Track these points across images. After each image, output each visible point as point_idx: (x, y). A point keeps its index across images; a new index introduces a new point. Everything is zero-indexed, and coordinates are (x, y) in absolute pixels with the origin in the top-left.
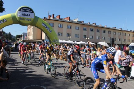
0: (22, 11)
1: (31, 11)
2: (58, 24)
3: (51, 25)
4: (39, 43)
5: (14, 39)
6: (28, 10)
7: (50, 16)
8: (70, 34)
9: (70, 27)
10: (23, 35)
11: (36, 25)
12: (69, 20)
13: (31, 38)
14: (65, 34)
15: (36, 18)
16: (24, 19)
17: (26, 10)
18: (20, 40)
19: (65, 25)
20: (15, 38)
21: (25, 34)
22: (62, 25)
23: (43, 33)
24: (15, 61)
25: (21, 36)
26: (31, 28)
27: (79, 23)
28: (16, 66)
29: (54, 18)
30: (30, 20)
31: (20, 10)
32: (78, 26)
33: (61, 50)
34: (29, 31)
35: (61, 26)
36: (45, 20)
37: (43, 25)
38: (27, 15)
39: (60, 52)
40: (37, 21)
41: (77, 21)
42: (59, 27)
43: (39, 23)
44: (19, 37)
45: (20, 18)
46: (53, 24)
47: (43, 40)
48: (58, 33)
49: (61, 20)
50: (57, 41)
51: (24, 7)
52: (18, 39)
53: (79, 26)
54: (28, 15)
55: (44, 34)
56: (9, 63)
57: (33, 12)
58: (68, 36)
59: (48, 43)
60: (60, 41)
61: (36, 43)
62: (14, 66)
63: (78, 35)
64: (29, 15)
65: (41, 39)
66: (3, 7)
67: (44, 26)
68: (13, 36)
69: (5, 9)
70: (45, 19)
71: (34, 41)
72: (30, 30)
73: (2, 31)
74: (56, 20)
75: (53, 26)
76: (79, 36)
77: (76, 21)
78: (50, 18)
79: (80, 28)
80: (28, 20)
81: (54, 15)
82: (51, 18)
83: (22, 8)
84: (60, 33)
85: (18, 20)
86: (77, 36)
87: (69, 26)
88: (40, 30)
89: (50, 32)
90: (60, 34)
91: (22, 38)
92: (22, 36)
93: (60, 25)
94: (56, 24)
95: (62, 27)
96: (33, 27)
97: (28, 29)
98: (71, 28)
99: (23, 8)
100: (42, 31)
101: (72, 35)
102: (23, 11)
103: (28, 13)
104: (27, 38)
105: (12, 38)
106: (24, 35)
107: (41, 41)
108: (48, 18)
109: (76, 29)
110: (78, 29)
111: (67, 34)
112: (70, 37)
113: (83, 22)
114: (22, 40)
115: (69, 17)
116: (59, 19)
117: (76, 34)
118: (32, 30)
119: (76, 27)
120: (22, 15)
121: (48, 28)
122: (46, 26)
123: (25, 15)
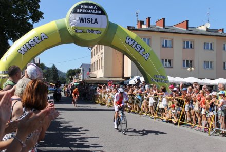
0: (79, 13)
1: (100, 12)
2: (162, 38)
5: (63, 79)
6: (93, 9)
7: (142, 23)
8: (191, 62)
9: (191, 45)
10: (81, 68)
12: (187, 28)
13: (99, 74)
14: (178, 62)
15: (112, 27)
16: (84, 31)
17: (88, 9)
18: (75, 81)
19: (178, 42)
20: (65, 77)
21: (88, 68)
22: (171, 41)
25: (79, 71)
26: (99, 53)
27: (211, 33)
29: (149, 25)
30: (98, 32)
31: (75, 12)
32: (209, 40)
34: (95, 59)
35: (168, 45)
37: (127, 42)
38: (90, 21)
40: (115, 33)
41: (208, 30)
42: (163, 45)
43: (118, 40)
44: (73, 73)
46: (149, 40)
49: (167, 31)
51: (83, 4)
54: (93, 22)
57: (103, 13)
63: (211, 63)
64: (96, 21)
66: (39, 10)
67: (130, 44)
68: (62, 73)
69: (43, 14)
70: (129, 29)
72: (96, 56)
73: (38, 62)
74: (156, 29)
75: (149, 45)
76: (214, 65)
77: (203, 28)
78: (141, 26)
79: (214, 47)
80: (92, 31)
81: (149, 19)
82: (144, 27)
83: (78, 7)
84: (166, 61)
85: (71, 33)
86: (209, 65)
87: (187, 42)
88: (120, 54)
89: (146, 58)
90: (167, 63)
91: (81, 76)
93: (166, 41)
94: (157, 40)
95: (171, 47)
97: (93, 55)
98: (191, 47)
99: (82, 6)
101: (195, 63)
102: (81, 13)
103: (94, 17)
104: (91, 75)
105: (60, 76)
106: (83, 70)
108: (137, 27)
109: (205, 48)
110: (211, 49)
111: (184, 61)
112: (192, 68)
113: (223, 30)
114: (80, 79)
115: (187, 21)
116: (162, 28)
117: (205, 62)
118: (102, 56)
119: (205, 43)
120: (81, 22)
121: (141, 49)
122: (135, 43)
123: (87, 21)
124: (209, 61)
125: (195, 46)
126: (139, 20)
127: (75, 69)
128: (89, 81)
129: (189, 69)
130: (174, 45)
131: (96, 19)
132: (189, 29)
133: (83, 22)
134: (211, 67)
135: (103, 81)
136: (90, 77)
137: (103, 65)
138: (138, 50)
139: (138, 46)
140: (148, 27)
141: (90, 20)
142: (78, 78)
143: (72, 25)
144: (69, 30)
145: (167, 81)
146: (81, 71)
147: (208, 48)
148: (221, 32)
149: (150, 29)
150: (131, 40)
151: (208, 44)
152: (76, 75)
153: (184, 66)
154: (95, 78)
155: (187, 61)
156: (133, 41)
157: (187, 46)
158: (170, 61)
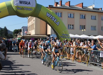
2: (68, 13)
3: (58, 15)
4: (44, 39)
5: (11, 35)
7: (57, 3)
8: (84, 26)
9: (84, 17)
10: (22, 29)
11: (39, 16)
12: (83, 7)
13: (33, 33)
14: (77, 26)
16: (23, 9)
19: (77, 15)
20: (13, 34)
21: (26, 29)
22: (74, 14)
23: (48, 25)
24: (13, 64)
25: (21, 30)
26: (33, 20)
27: (96, 10)
28: (13, 71)
29: (61, 5)
30: (30, 9)
32: (94, 14)
33: (73, 48)
34: (30, 24)
35: (72, 16)
36: (50, 9)
37: (47, 15)
39: (71, 50)
40: (40, 10)
41: (93, 8)
42: (69, 17)
43: (42, 13)
44: (17, 32)
45: (17, 7)
46: (61, 13)
47: (49, 35)
48: (69, 25)
49: (71, 8)
50: (68, 35)
52: (17, 35)
53: (96, 14)
54: (28, 3)
55: (49, 28)
56: (5, 66)
58: (82, 29)
59: (55, 38)
60: (71, 36)
61: (39, 39)
62: (11, 71)
63: (95, 27)
65: (46, 34)
67: (49, 16)
68: (10, 31)
70: (50, 7)
71: (37, 37)
72: (31, 22)
74: (65, 8)
75: (61, 17)
76: (97, 28)
77: (91, 8)
79: (97, 18)
80: (27, 9)
81: (61, 1)
82: (58, 6)
85: (15, 10)
86: (94, 28)
87: (82, 15)
88: (44, 23)
89: (58, 24)
90: (71, 27)
91: (22, 33)
92: (21, 32)
93: (71, 14)
94: (65, 13)
95: (73, 18)
96: (34, 18)
97: (29, 21)
98: (85, 18)
100: (47, 23)
101: (86, 27)
104: (28, 33)
105: (9, 33)
106: (23, 30)
107: (46, 37)
108: (54, 6)
109: (92, 19)
110: (95, 19)
111: (80, 26)
112: (85, 30)
113: (101, 9)
114: (21, 36)
115: (82, 3)
116: (69, 7)
117: (92, 26)
118: (34, 22)
119: (92, 16)
120: (20, 3)
121: (55, 19)
122: (52, 16)
123: (24, 3)
124: (94, 25)
125: (87, 17)
126: (56, 2)
127: (19, 29)
128: (26, 37)
129: (83, 30)
130: (75, 17)
131: (29, 2)
132: (83, 8)
133: (22, 3)
134: (95, 29)
135: (34, 37)
136: (27, 34)
137: (35, 28)
138: (53, 20)
139: (53, 18)
140: (60, 6)
141: (26, 2)
142: (20, 35)
143: (15, 5)
144: (13, 7)
146: (22, 31)
147: (93, 19)
148: (101, 10)
149: (62, 7)
150: (49, 14)
151: (93, 16)
152: (19, 33)
153: (80, 28)
154: (30, 35)
155: (82, 26)
156: (51, 15)
157: (82, 17)
158: (73, 25)
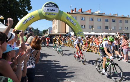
1: (56, 6)
2: (81, 17)
6: (53, 5)
7: (73, 10)
9: (93, 19)
10: (49, 29)
12: (91, 12)
13: (56, 31)
14: (87, 26)
15: (61, 12)
17: (51, 5)
19: (87, 18)
21: (51, 29)
22: (85, 18)
25: (47, 30)
27: (100, 15)
29: (76, 11)
31: (45, 6)
32: (99, 17)
38: (52, 10)
40: (62, 15)
41: (99, 13)
42: (81, 20)
44: (45, 31)
45: (46, 14)
46: (76, 17)
47: (67, 33)
48: (81, 26)
49: (83, 13)
50: (82, 32)
52: (45, 34)
53: (101, 17)
63: (100, 26)
64: (54, 10)
65: (65, 33)
67: (68, 19)
69: (32, 7)
70: (68, 13)
72: (54, 24)
75: (76, 19)
76: (102, 27)
77: (97, 13)
79: (102, 20)
81: (76, 9)
82: (74, 12)
84: (83, 26)
85: (44, 15)
87: (91, 18)
89: (75, 25)
93: (83, 18)
94: (79, 17)
95: (85, 20)
96: (57, 21)
98: (93, 20)
99: (48, 4)
101: (94, 26)
102: (48, 7)
104: (52, 32)
108: (71, 12)
109: (98, 21)
110: (100, 21)
113: (105, 13)
115: (91, 10)
116: (81, 12)
117: (98, 26)
118: (57, 24)
119: (98, 19)
121: (72, 21)
122: (70, 19)
123: (50, 10)
124: (100, 25)
125: (94, 20)
129: (92, 29)
130: (86, 20)
134: (100, 28)
135: (57, 34)
137: (57, 28)
143: (44, 12)
145: (83, 34)
149: (76, 13)
150: (68, 17)
152: (47, 32)
153: (90, 28)
154: (54, 33)
155: (91, 26)
157: (91, 20)
158: (84, 26)
